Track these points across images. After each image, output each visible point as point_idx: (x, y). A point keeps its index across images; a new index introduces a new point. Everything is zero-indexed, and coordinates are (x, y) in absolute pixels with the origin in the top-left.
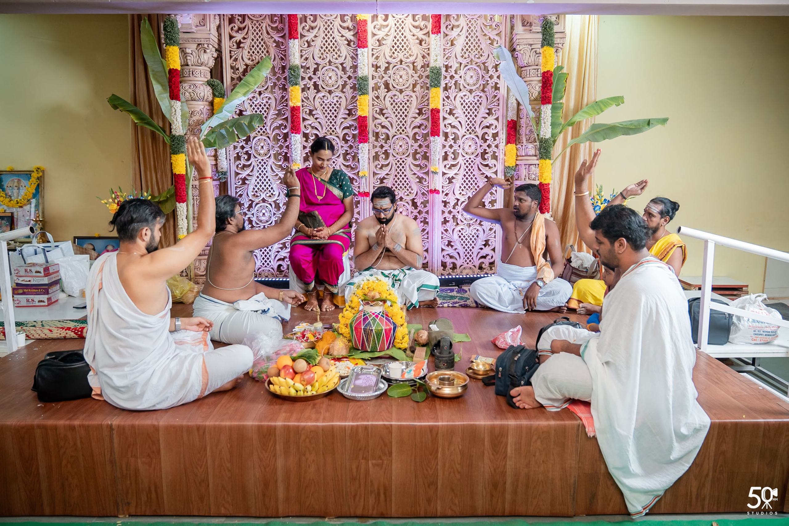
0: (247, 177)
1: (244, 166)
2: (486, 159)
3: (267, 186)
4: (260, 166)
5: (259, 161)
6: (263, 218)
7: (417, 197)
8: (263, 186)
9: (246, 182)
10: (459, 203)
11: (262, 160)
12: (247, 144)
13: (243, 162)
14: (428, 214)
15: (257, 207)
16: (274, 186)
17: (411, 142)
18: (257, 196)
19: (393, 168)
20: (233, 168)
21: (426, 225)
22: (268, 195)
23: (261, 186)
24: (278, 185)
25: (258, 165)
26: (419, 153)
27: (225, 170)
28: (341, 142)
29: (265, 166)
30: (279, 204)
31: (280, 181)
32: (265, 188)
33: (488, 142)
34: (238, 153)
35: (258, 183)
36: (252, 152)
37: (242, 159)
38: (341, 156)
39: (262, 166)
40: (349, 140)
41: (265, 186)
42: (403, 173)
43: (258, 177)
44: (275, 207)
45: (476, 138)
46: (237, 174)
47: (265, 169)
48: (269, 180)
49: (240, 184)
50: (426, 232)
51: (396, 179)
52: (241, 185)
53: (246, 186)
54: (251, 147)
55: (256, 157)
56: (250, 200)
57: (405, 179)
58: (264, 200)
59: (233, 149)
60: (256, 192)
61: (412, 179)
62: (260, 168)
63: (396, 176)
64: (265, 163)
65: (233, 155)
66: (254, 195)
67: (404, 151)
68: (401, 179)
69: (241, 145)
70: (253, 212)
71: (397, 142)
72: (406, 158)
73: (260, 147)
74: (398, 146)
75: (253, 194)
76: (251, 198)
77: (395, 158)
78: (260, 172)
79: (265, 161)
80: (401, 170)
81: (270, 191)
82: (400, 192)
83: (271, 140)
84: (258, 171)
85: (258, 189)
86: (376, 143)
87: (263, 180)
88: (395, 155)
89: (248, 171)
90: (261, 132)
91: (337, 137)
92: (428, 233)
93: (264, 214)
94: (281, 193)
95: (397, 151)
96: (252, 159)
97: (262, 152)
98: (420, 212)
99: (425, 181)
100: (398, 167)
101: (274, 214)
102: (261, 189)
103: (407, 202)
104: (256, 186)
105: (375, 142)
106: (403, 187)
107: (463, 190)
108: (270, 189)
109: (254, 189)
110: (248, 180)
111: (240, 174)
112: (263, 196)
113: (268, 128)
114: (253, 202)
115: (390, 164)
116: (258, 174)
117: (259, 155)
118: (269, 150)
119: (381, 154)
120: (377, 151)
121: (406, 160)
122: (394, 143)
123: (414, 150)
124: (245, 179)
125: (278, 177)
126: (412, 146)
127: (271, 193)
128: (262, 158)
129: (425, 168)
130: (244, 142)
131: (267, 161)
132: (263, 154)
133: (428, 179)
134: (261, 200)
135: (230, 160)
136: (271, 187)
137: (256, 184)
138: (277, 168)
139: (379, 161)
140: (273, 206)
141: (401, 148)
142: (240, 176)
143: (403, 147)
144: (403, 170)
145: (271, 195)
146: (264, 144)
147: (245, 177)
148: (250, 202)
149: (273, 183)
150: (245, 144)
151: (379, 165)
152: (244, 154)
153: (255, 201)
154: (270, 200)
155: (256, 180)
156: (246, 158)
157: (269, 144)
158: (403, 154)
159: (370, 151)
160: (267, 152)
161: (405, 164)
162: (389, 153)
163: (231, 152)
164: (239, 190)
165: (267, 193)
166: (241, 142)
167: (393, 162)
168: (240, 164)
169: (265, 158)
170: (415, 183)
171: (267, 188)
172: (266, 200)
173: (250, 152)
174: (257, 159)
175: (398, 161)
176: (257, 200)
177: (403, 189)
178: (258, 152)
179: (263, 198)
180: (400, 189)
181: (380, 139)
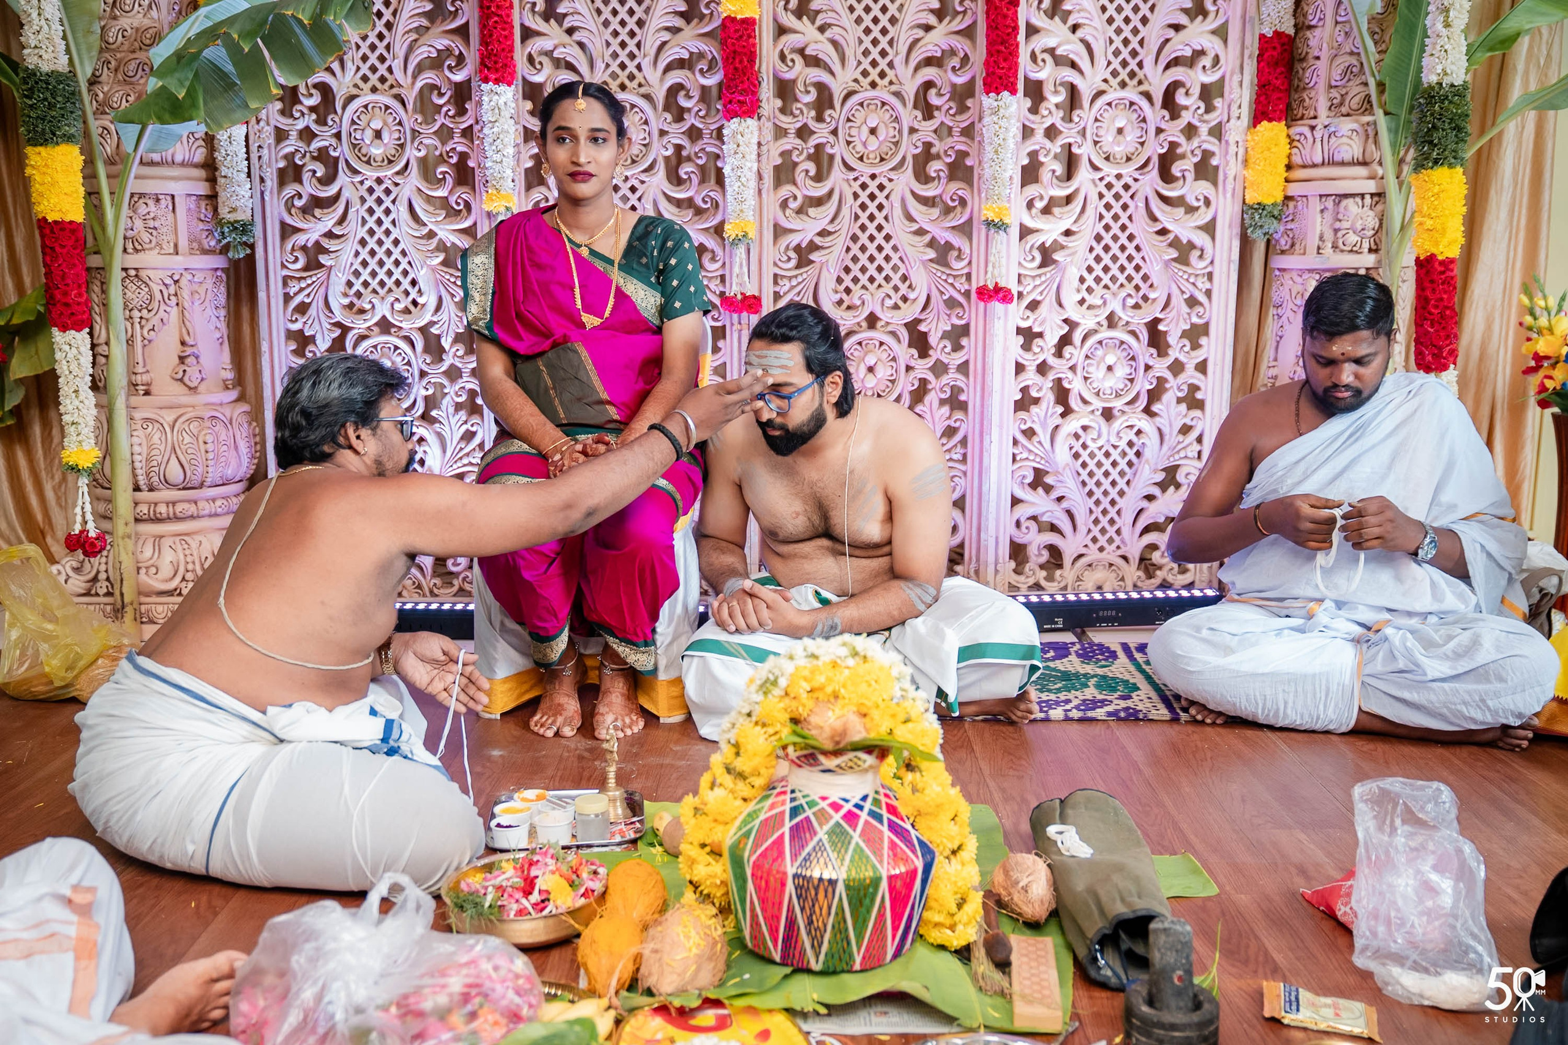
0: (325, 243)
1: (316, 203)
2: (1176, 179)
3: (397, 274)
4: (371, 202)
5: (368, 184)
7: (929, 315)
8: (382, 275)
9: (323, 259)
10: (1077, 337)
11: (379, 181)
12: (321, 121)
13: (309, 188)
14: (967, 375)
16: (423, 275)
17: (909, 116)
18: (362, 311)
19: (845, 211)
20: (276, 210)
21: (958, 415)
22: (398, 306)
23: (374, 274)
24: (433, 270)
25: (363, 200)
26: (938, 157)
27: (243, 216)
28: (658, 118)
29: (387, 203)
30: (439, 337)
31: (440, 258)
32: (390, 283)
33: (1186, 117)
34: (289, 157)
35: (365, 264)
36: (342, 151)
37: (306, 176)
38: (661, 168)
39: (379, 201)
40: (689, 110)
41: (390, 273)
42: (880, 228)
43: (363, 242)
44: (426, 351)
45: (1144, 103)
46: (287, 231)
47: (387, 212)
48: (404, 253)
49: (299, 265)
50: (958, 437)
51: (855, 250)
52: (304, 269)
53: (321, 274)
54: (338, 136)
55: (356, 172)
56: (338, 325)
57: (888, 249)
58: (385, 326)
59: (272, 141)
60: (359, 295)
61: (909, 251)
62: (371, 211)
63: (855, 238)
64: (388, 192)
65: (272, 162)
66: (351, 306)
67: (885, 149)
68: (872, 248)
69: (301, 125)
71: (860, 115)
72: (892, 175)
73: (369, 135)
74: (865, 131)
75: (346, 301)
76: (339, 316)
77: (852, 175)
78: (371, 223)
79: (388, 184)
80: (872, 218)
81: (407, 293)
82: (867, 297)
83: (410, 107)
84: (364, 222)
85: (366, 284)
86: (785, 121)
87: (381, 253)
88: (853, 162)
89: (328, 221)
90: (373, 77)
91: (647, 97)
92: (964, 442)
94: (446, 298)
95: (860, 148)
96: (343, 178)
97: (377, 151)
98: (939, 369)
99: (959, 258)
100: (863, 207)
101: (424, 374)
102: (374, 284)
103: (893, 334)
104: (357, 274)
105: (783, 118)
106: (880, 278)
107: (1089, 290)
108: (406, 284)
109: (350, 284)
110: (326, 251)
111: (297, 230)
112: (383, 310)
113: (397, 65)
114: (345, 330)
115: (836, 197)
116: (362, 233)
117: (368, 162)
118: (402, 146)
119: (802, 158)
120: (789, 147)
121: (890, 180)
122: (849, 120)
123: (919, 144)
124: (319, 248)
125: (435, 241)
126: (913, 130)
127: (410, 298)
128: (376, 175)
129: (959, 209)
130: (314, 116)
131: (397, 185)
132: (379, 159)
133: (968, 251)
134: (376, 324)
135: (262, 180)
136: (409, 278)
137: (357, 266)
138: (431, 209)
139: (795, 184)
140: (420, 345)
141: (872, 138)
142: (301, 239)
143: (882, 133)
144: (880, 218)
145: (412, 308)
146: (385, 123)
147: (317, 243)
148: (337, 332)
149: (417, 263)
150: (317, 122)
151: (795, 198)
152: (314, 158)
153: (352, 328)
154: (408, 325)
155: (357, 254)
156: (319, 174)
157: (400, 123)
158: (882, 160)
159: (764, 149)
160: (393, 152)
161: (887, 197)
162: (832, 157)
163: (265, 152)
164: (296, 289)
165: (397, 300)
166: (303, 114)
167: (845, 187)
168: (300, 196)
169: (389, 173)
170: (923, 262)
171: (398, 283)
172: (394, 326)
173: (333, 153)
174: (358, 178)
175: (864, 186)
176: (360, 325)
177: (880, 286)
178: (364, 151)
179: (384, 317)
180: (868, 284)
181: (799, 105)
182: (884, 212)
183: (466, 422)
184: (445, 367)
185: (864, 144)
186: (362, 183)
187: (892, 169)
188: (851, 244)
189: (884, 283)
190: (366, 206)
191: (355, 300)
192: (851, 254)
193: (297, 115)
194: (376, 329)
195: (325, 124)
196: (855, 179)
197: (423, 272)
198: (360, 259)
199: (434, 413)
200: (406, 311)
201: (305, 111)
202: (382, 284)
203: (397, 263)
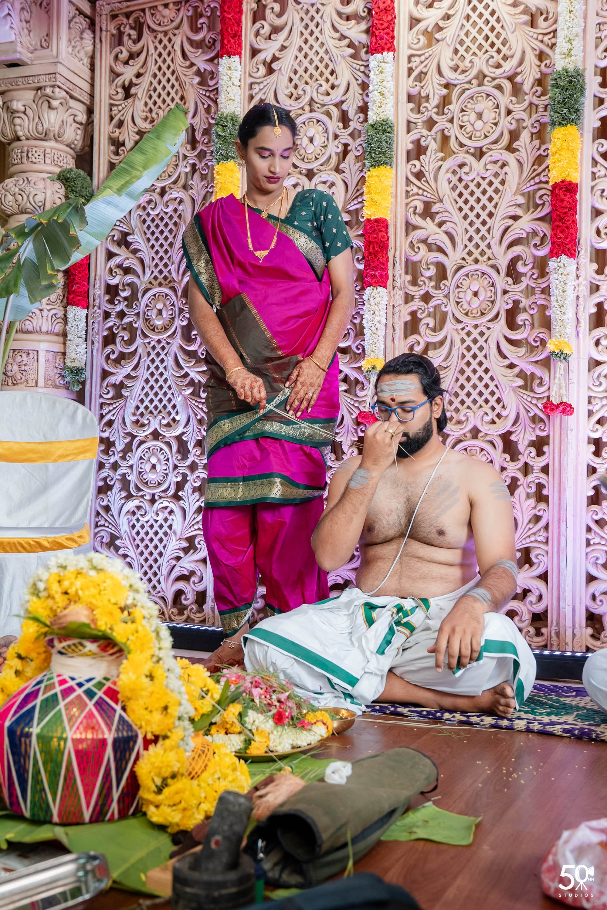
0: (126, 382)
1: (122, 356)
3: (165, 402)
4: (153, 355)
5: (153, 343)
6: (152, 477)
7: (519, 429)
8: (156, 401)
9: (125, 392)
11: (159, 342)
12: (129, 306)
13: (119, 347)
14: (548, 475)
15: (140, 450)
17: (502, 281)
18: (143, 425)
19: (455, 352)
20: (99, 362)
22: (164, 422)
23: (152, 401)
24: (185, 398)
25: (149, 354)
26: (525, 310)
27: (80, 364)
29: (163, 356)
30: (187, 442)
31: (191, 390)
32: (160, 407)
34: (110, 329)
35: (147, 395)
36: (139, 324)
37: (118, 340)
39: (158, 354)
41: (161, 401)
42: (480, 364)
43: (147, 381)
44: (178, 451)
46: (106, 374)
47: (162, 361)
48: (170, 388)
49: (110, 396)
51: (462, 380)
52: (112, 399)
53: (122, 402)
54: (138, 314)
55: (145, 336)
56: (129, 434)
57: (486, 379)
58: (156, 435)
59: (100, 319)
60: (142, 414)
61: (503, 380)
62: (153, 361)
63: (462, 372)
64: (163, 348)
65: (100, 332)
66: (137, 421)
67: (484, 306)
68: (474, 379)
69: (118, 309)
70: (131, 462)
71: (466, 283)
72: (490, 325)
73: (155, 311)
74: (470, 294)
75: (134, 419)
76: (129, 428)
77: (460, 326)
78: (153, 368)
79: (163, 343)
80: (475, 356)
81: (169, 413)
82: (471, 414)
83: (179, 294)
84: (149, 368)
85: (147, 408)
86: (412, 290)
87: (156, 388)
88: (461, 317)
89: (127, 369)
90: (161, 277)
92: (546, 529)
93: (154, 467)
94: (193, 417)
95: (466, 306)
96: (139, 341)
97: (159, 323)
98: (527, 469)
99: (541, 384)
100: (469, 349)
101: (176, 467)
102: (151, 407)
103: (491, 442)
104: (142, 401)
105: (411, 287)
106: (480, 401)
108: (169, 408)
109: (138, 408)
110: (126, 387)
111: (112, 374)
112: (155, 425)
113: (173, 268)
114: (134, 437)
115: (448, 342)
116: (147, 375)
117: (153, 330)
118: (173, 319)
119: (424, 315)
120: (415, 308)
121: (489, 328)
122: (458, 287)
123: (510, 301)
124: (122, 385)
125: (188, 379)
126: (505, 292)
127: (171, 417)
128: (157, 338)
129: (540, 347)
130: (126, 303)
131: (168, 343)
132: (159, 327)
133: (547, 379)
134: (150, 434)
135: (93, 343)
136: (172, 404)
137: (142, 396)
138: (186, 358)
139: (420, 334)
140: (175, 448)
141: (476, 298)
142: (112, 380)
143: (482, 295)
144: (480, 357)
145: (172, 423)
146: (165, 305)
147: (122, 382)
148: (128, 440)
149: (176, 394)
150: (127, 306)
151: (419, 343)
152: (124, 329)
153: (136, 436)
154: (168, 434)
155: (143, 388)
156: (126, 338)
157: (173, 305)
158: (483, 314)
159: (397, 309)
160: (168, 323)
161: (486, 341)
162: (445, 314)
163: (96, 325)
164: (107, 410)
165: (163, 418)
166: (120, 302)
167: (455, 334)
168: (114, 352)
169: (165, 336)
170: (514, 389)
171: (165, 407)
172: (161, 435)
173: (135, 326)
174: (147, 341)
175: (469, 334)
176: (141, 434)
177: (481, 407)
178: (152, 323)
179: (156, 429)
180: (471, 405)
181: (423, 278)
182: (484, 352)
183: (198, 500)
184: (188, 462)
185: (469, 304)
186: (149, 343)
187: (490, 321)
188: (460, 376)
189: (483, 404)
190: (150, 358)
191: (140, 418)
192: (459, 383)
193: (116, 302)
194: (150, 437)
195: (132, 307)
196: (463, 329)
197: (179, 399)
198: (145, 392)
199: (180, 493)
200: (168, 425)
201: (121, 300)
202: (156, 407)
203: (165, 394)
